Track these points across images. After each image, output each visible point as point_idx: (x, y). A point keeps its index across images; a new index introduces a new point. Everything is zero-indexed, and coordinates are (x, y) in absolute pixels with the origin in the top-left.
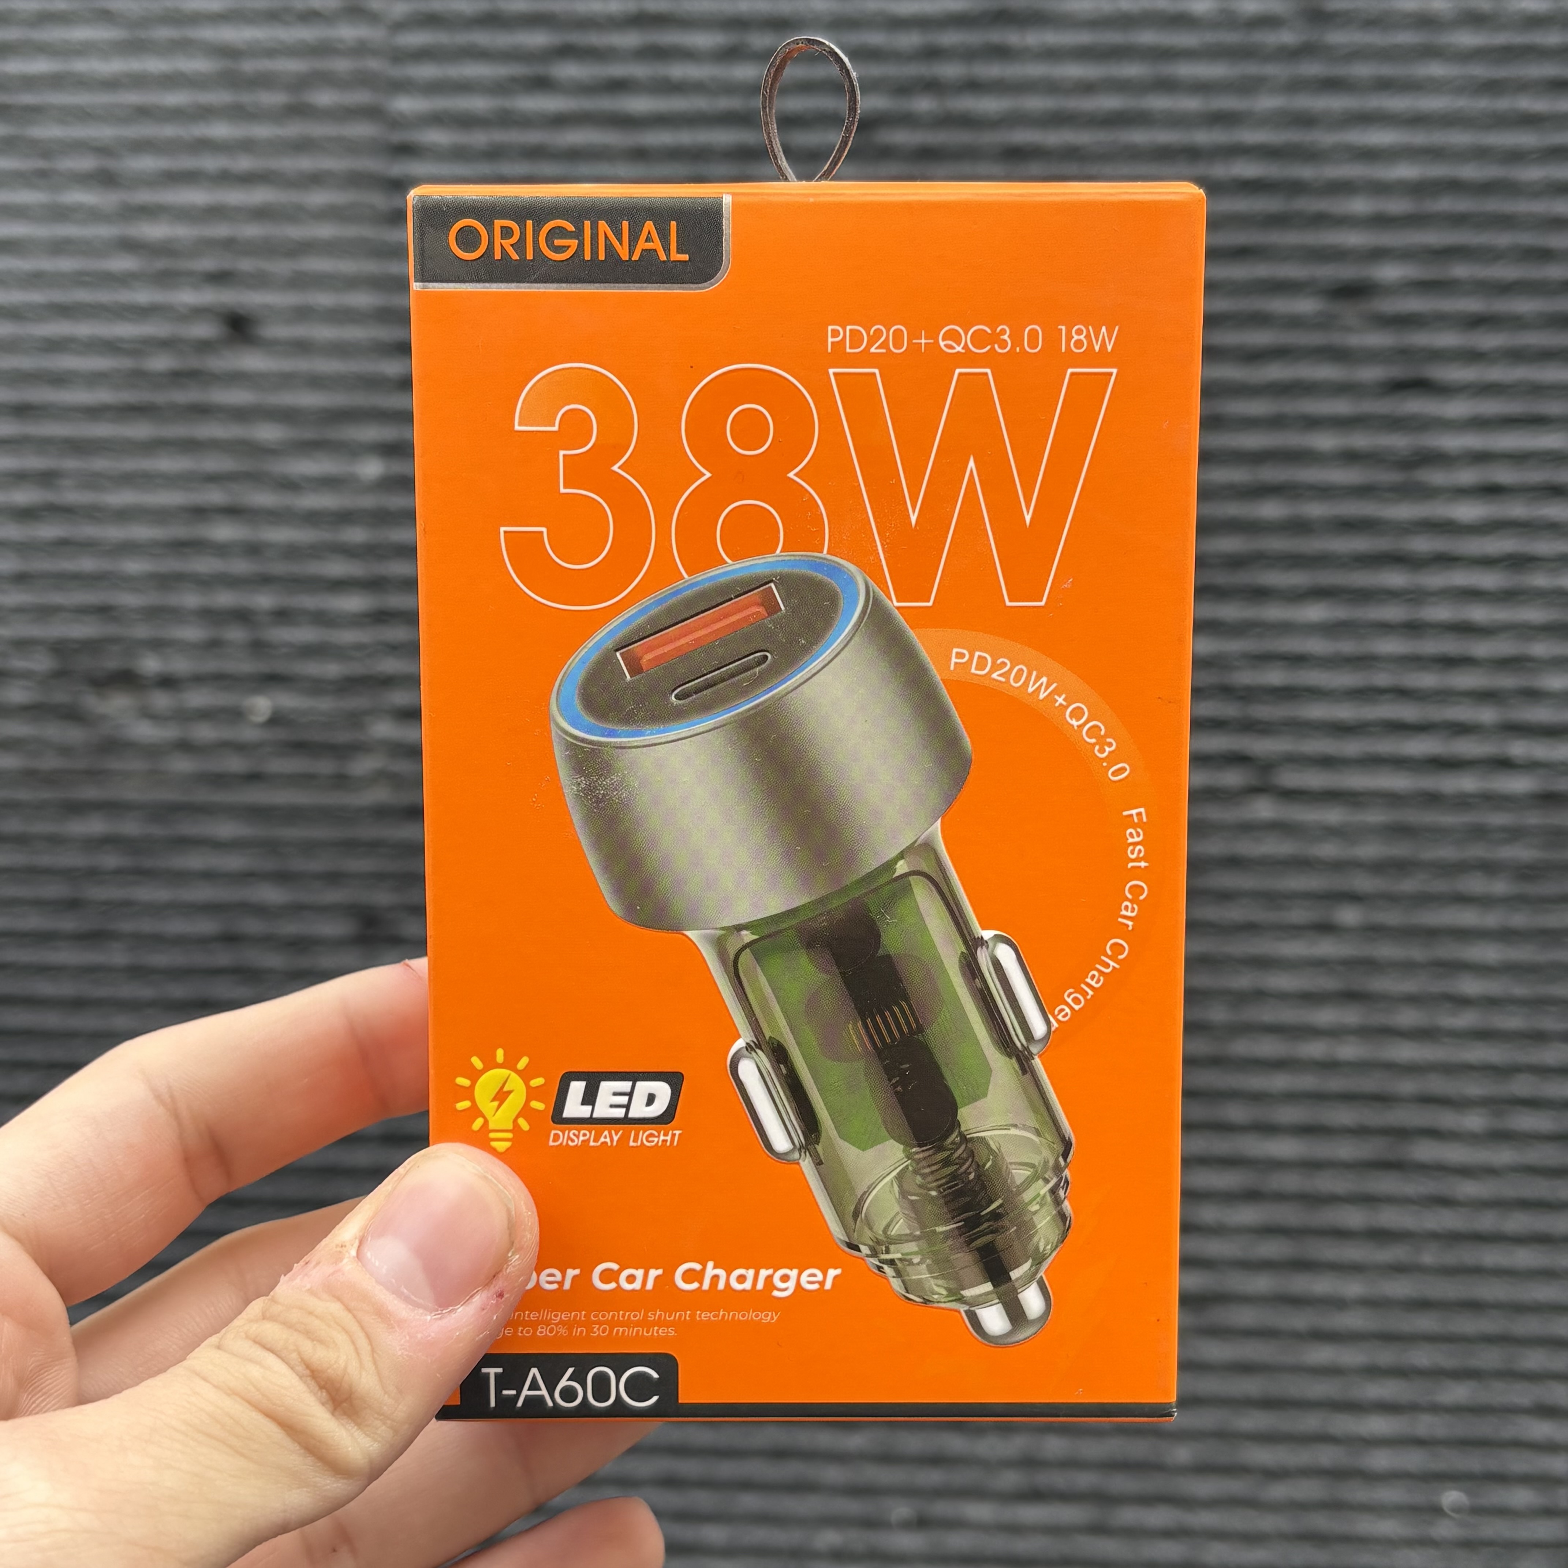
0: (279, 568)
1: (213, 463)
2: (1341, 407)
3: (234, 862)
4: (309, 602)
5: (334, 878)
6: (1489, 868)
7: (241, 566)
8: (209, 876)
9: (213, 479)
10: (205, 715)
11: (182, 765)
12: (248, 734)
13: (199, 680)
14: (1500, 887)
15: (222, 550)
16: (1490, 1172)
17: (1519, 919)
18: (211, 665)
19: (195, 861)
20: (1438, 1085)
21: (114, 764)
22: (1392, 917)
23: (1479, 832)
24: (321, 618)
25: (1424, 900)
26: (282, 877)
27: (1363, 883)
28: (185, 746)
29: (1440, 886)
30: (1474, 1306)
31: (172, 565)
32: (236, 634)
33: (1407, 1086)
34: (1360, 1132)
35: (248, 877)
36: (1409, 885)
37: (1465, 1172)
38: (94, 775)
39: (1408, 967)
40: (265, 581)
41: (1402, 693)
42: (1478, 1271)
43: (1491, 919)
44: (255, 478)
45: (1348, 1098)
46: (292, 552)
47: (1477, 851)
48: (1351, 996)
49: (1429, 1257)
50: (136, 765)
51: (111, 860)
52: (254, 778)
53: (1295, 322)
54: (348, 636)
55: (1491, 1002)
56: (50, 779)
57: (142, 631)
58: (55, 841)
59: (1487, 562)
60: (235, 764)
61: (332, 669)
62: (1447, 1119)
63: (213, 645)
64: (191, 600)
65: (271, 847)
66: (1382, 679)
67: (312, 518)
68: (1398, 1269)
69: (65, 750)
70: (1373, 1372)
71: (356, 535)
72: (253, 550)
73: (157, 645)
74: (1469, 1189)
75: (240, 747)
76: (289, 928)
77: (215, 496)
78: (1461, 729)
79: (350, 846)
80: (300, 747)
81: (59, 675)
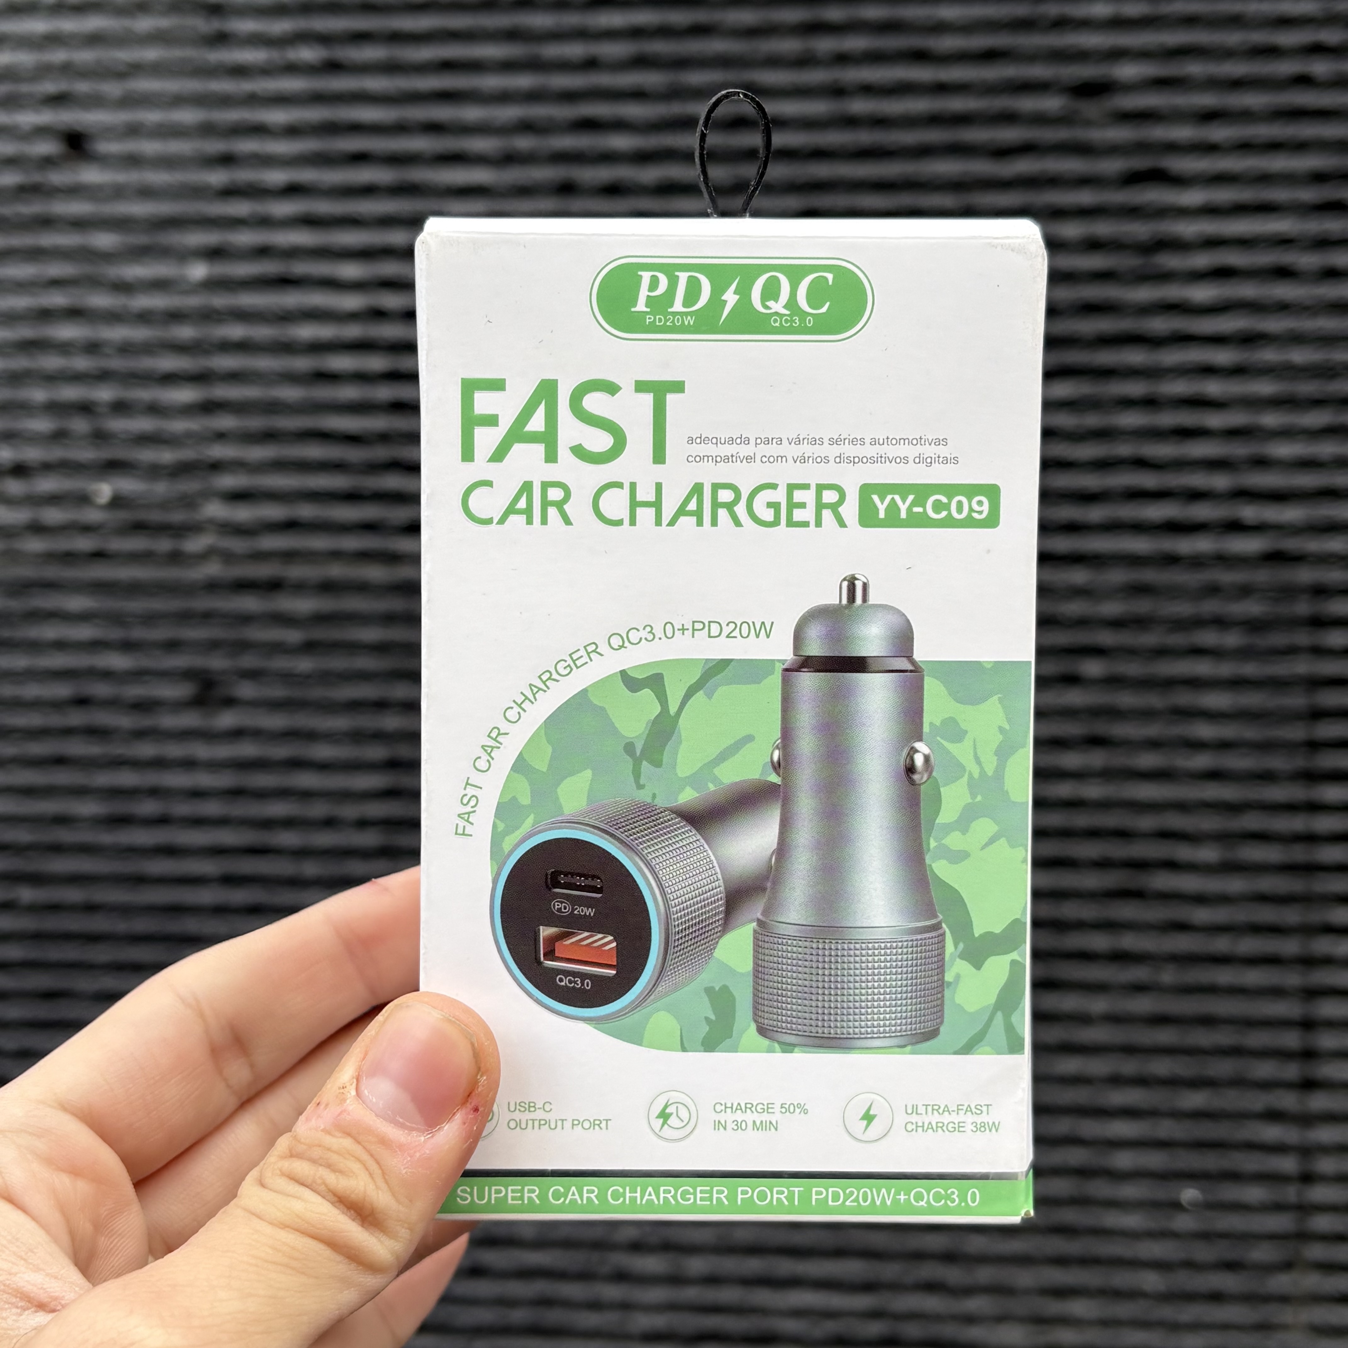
0: (117, 363)
1: (56, 270)
2: (1085, 197)
3: (84, 632)
4: (144, 394)
5: (172, 646)
6: (1221, 623)
7: (81, 363)
8: (60, 645)
9: (56, 283)
10: (54, 499)
11: (35, 545)
12: (92, 516)
13: (47, 467)
14: (1232, 639)
15: (64, 348)
16: (1224, 899)
17: (1250, 669)
18: (56, 453)
19: (50, 632)
20: (1175, 821)
22: (1132, 668)
23: (1213, 590)
24: (154, 409)
25: (1161, 652)
26: (127, 646)
27: (1106, 638)
28: (37, 528)
29: (1177, 640)
30: (1208, 1021)
32: (80, 425)
33: (1146, 823)
34: (1103, 864)
35: (96, 645)
36: (1149, 639)
37: (1200, 899)
39: (1147, 714)
40: (103, 376)
41: (1141, 463)
42: (1212, 990)
43: (1226, 669)
44: (94, 283)
45: (1093, 834)
46: (126, 349)
47: (1210, 607)
48: (1096, 741)
49: (1168, 976)
52: (99, 555)
53: (1040, 119)
54: (179, 426)
55: (1224, 745)
59: (1218, 340)
60: (84, 544)
61: (167, 456)
62: (1184, 852)
63: (59, 436)
64: (39, 395)
65: (117, 619)
66: (1124, 450)
67: (144, 317)
68: (1139, 988)
70: (1116, 1081)
71: (185, 332)
72: (92, 348)
74: (1202, 915)
75: (87, 529)
76: (135, 691)
77: (57, 299)
78: (1196, 495)
79: (185, 617)
80: (139, 527)
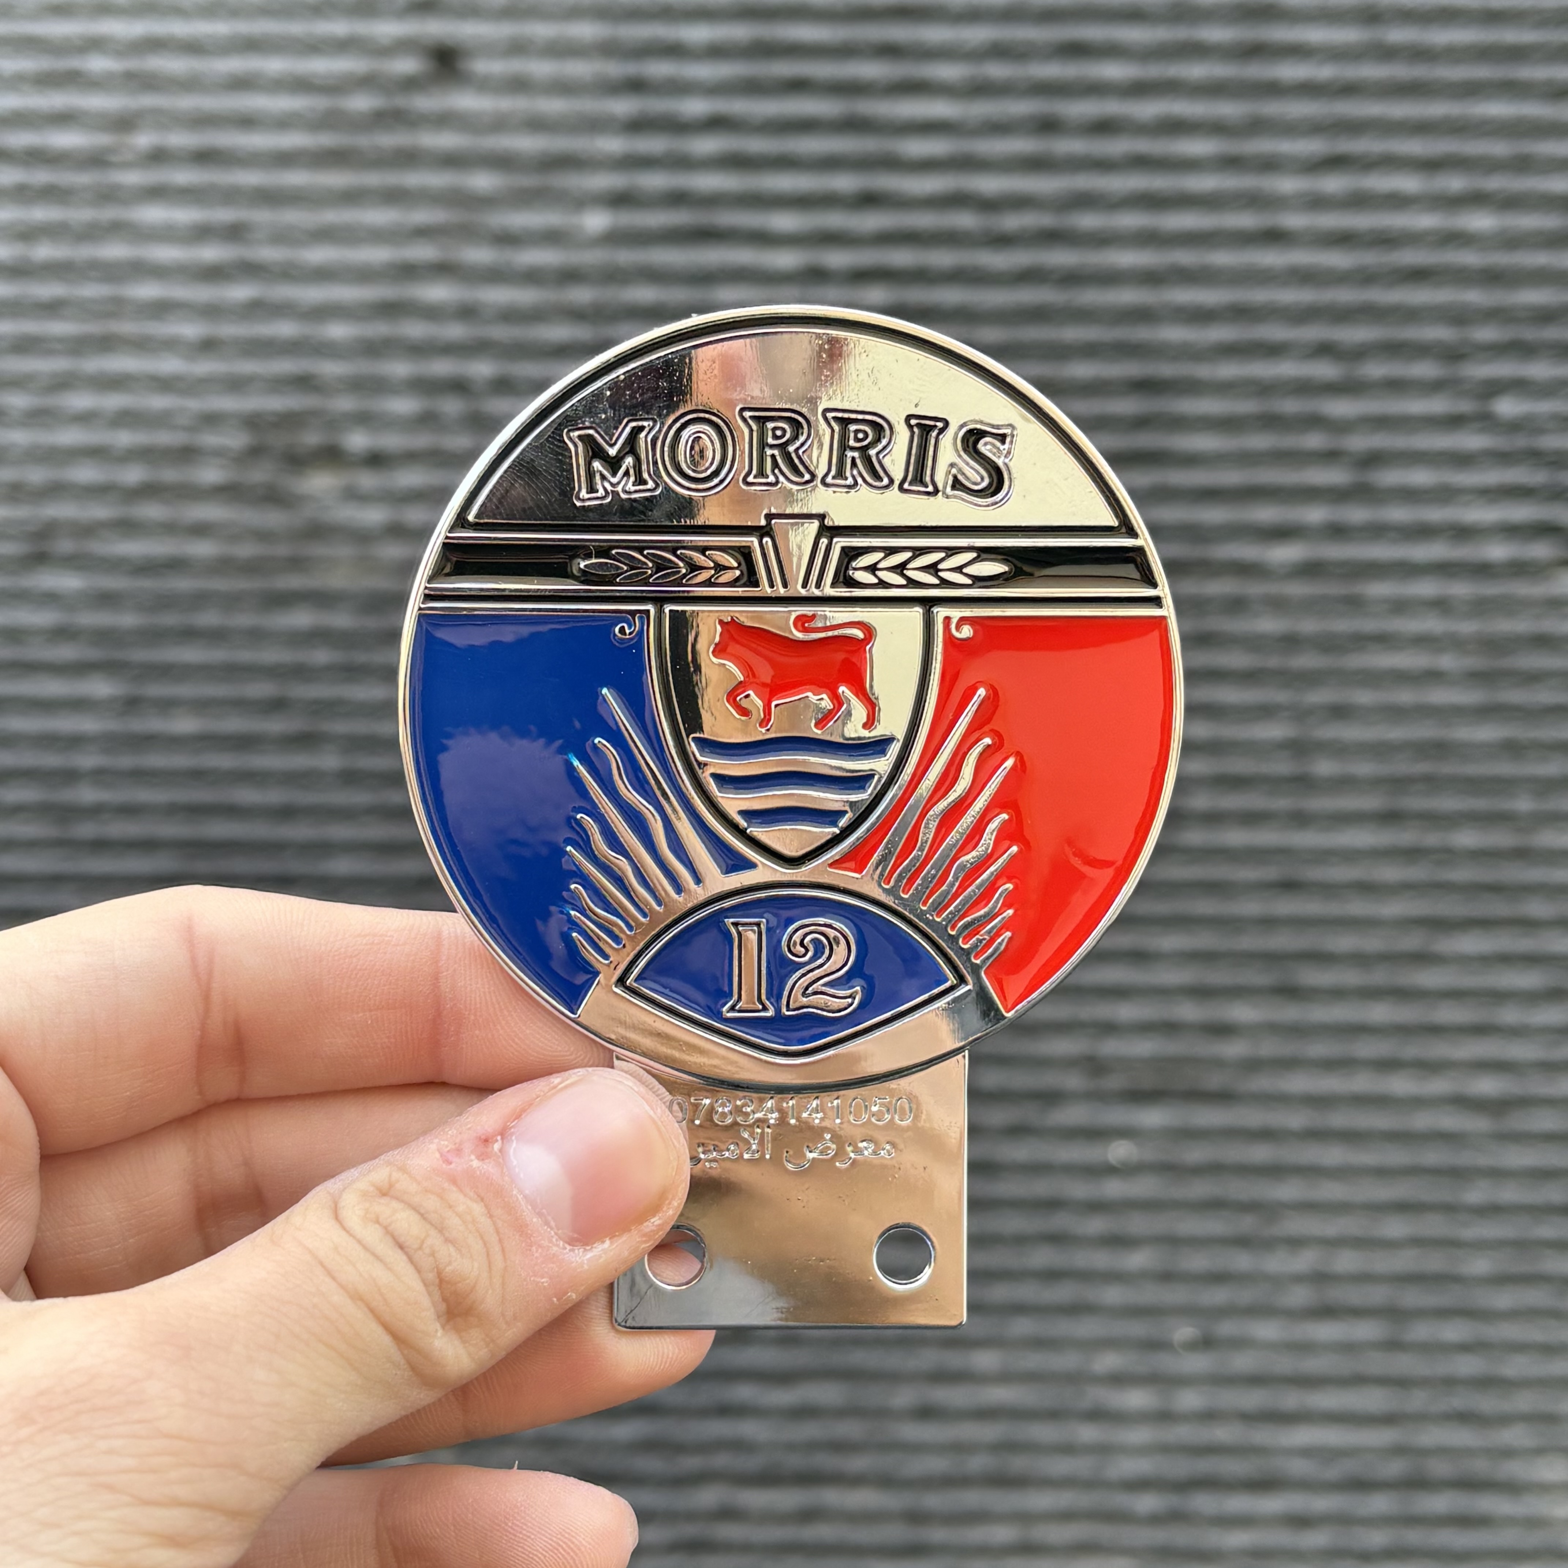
21: (318, 550)
31: (380, 329)
38: (296, 564)
50: (344, 551)
51: (321, 656)
56: (251, 568)
57: (344, 404)
58: (256, 636)
69: (263, 536)
73: (364, 419)
81: (255, 453)
